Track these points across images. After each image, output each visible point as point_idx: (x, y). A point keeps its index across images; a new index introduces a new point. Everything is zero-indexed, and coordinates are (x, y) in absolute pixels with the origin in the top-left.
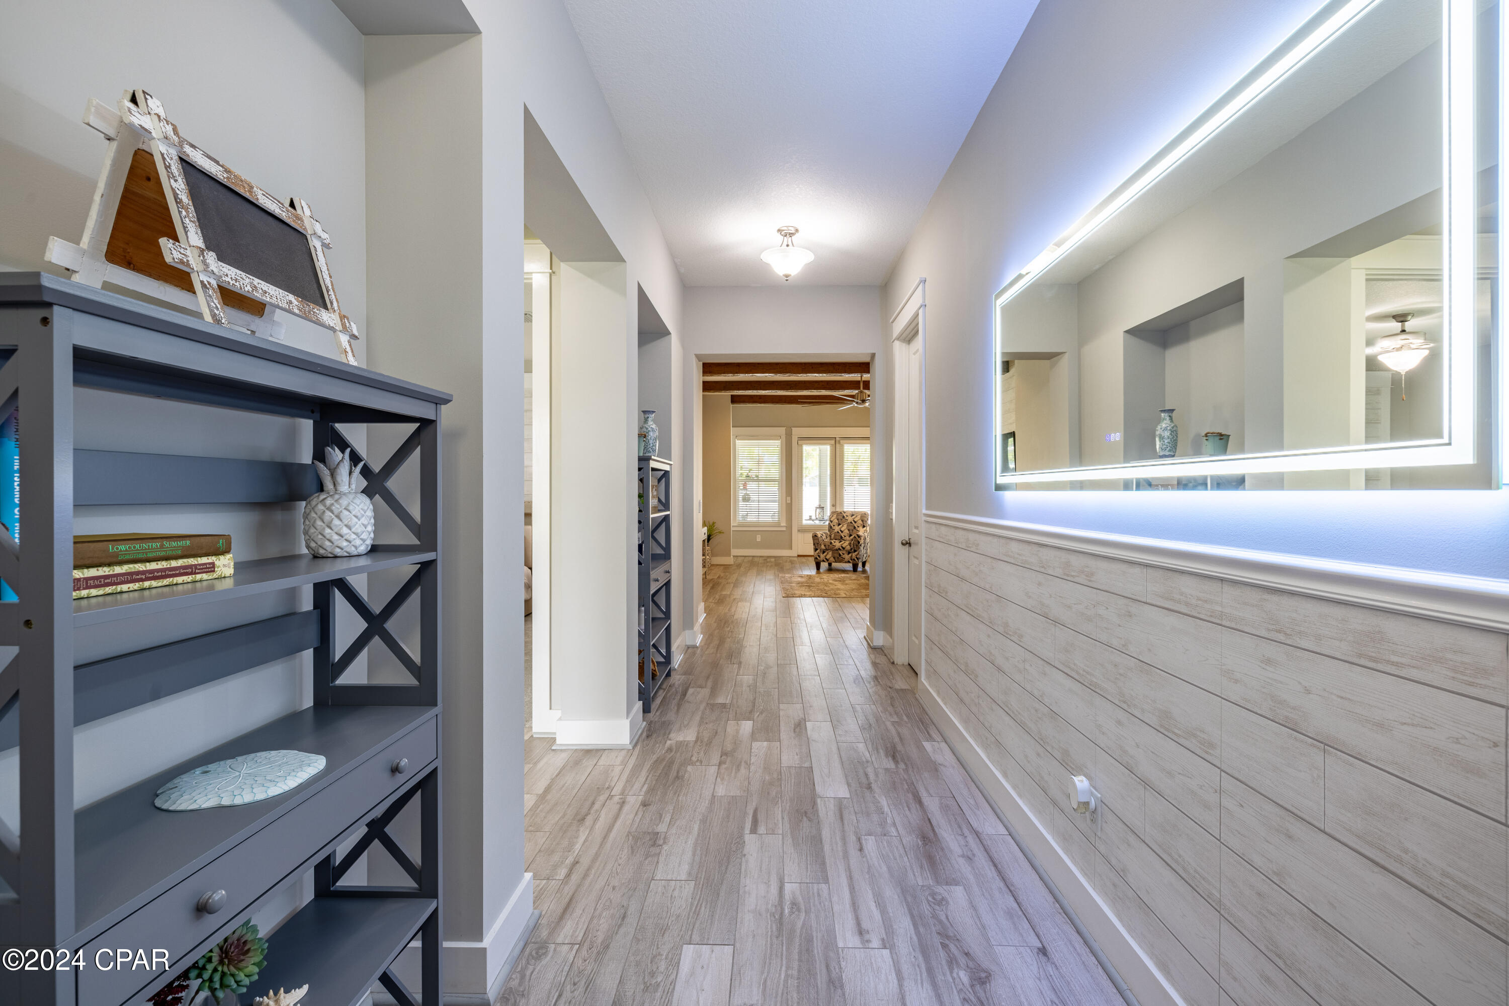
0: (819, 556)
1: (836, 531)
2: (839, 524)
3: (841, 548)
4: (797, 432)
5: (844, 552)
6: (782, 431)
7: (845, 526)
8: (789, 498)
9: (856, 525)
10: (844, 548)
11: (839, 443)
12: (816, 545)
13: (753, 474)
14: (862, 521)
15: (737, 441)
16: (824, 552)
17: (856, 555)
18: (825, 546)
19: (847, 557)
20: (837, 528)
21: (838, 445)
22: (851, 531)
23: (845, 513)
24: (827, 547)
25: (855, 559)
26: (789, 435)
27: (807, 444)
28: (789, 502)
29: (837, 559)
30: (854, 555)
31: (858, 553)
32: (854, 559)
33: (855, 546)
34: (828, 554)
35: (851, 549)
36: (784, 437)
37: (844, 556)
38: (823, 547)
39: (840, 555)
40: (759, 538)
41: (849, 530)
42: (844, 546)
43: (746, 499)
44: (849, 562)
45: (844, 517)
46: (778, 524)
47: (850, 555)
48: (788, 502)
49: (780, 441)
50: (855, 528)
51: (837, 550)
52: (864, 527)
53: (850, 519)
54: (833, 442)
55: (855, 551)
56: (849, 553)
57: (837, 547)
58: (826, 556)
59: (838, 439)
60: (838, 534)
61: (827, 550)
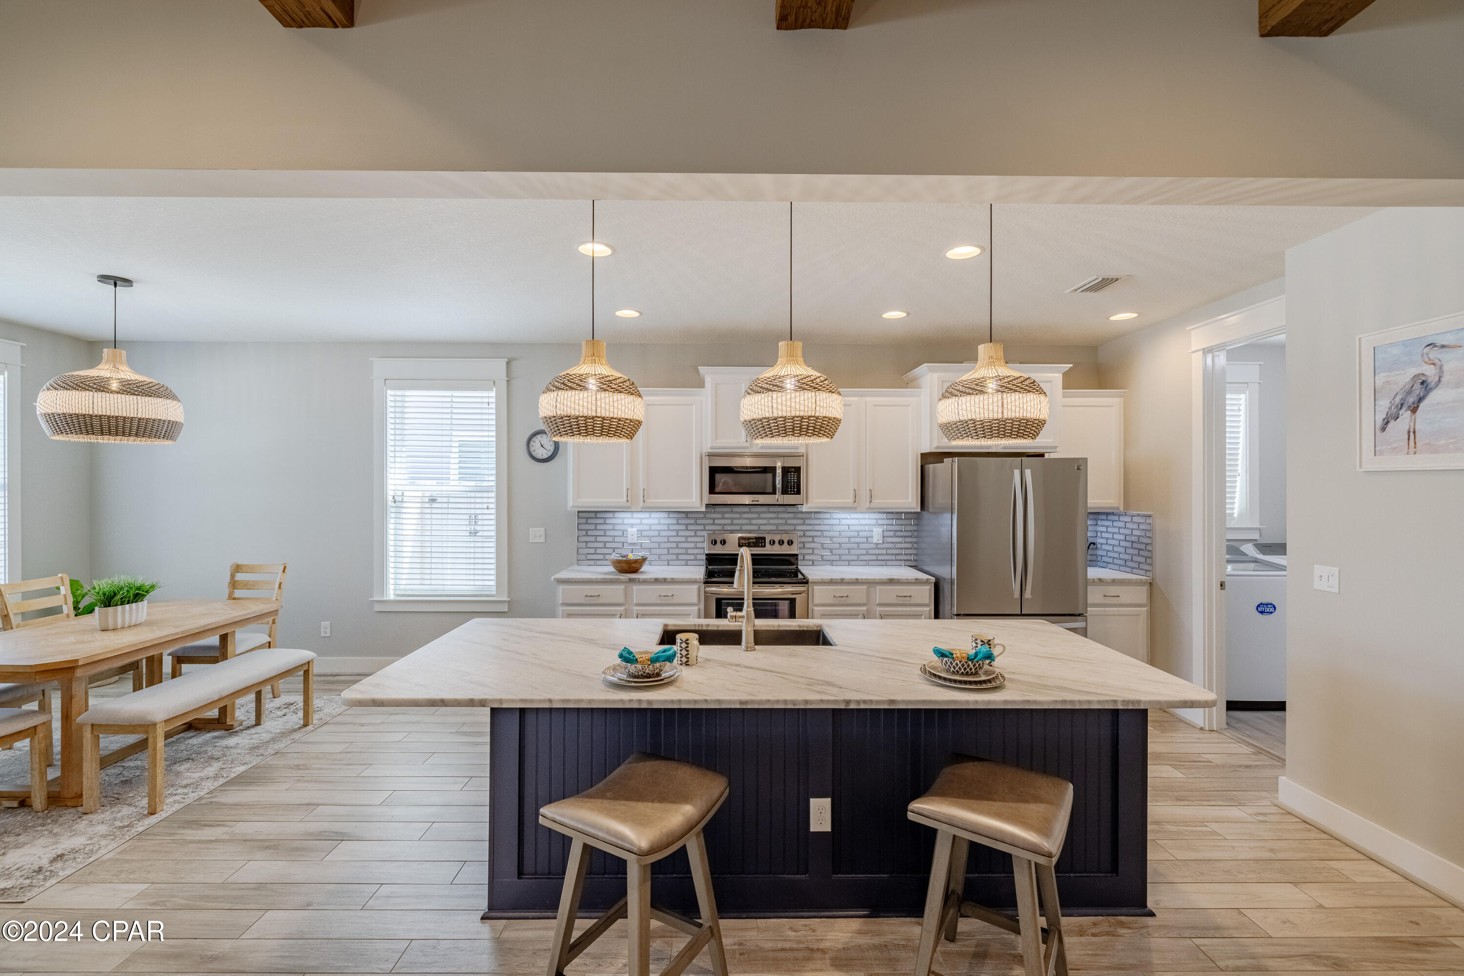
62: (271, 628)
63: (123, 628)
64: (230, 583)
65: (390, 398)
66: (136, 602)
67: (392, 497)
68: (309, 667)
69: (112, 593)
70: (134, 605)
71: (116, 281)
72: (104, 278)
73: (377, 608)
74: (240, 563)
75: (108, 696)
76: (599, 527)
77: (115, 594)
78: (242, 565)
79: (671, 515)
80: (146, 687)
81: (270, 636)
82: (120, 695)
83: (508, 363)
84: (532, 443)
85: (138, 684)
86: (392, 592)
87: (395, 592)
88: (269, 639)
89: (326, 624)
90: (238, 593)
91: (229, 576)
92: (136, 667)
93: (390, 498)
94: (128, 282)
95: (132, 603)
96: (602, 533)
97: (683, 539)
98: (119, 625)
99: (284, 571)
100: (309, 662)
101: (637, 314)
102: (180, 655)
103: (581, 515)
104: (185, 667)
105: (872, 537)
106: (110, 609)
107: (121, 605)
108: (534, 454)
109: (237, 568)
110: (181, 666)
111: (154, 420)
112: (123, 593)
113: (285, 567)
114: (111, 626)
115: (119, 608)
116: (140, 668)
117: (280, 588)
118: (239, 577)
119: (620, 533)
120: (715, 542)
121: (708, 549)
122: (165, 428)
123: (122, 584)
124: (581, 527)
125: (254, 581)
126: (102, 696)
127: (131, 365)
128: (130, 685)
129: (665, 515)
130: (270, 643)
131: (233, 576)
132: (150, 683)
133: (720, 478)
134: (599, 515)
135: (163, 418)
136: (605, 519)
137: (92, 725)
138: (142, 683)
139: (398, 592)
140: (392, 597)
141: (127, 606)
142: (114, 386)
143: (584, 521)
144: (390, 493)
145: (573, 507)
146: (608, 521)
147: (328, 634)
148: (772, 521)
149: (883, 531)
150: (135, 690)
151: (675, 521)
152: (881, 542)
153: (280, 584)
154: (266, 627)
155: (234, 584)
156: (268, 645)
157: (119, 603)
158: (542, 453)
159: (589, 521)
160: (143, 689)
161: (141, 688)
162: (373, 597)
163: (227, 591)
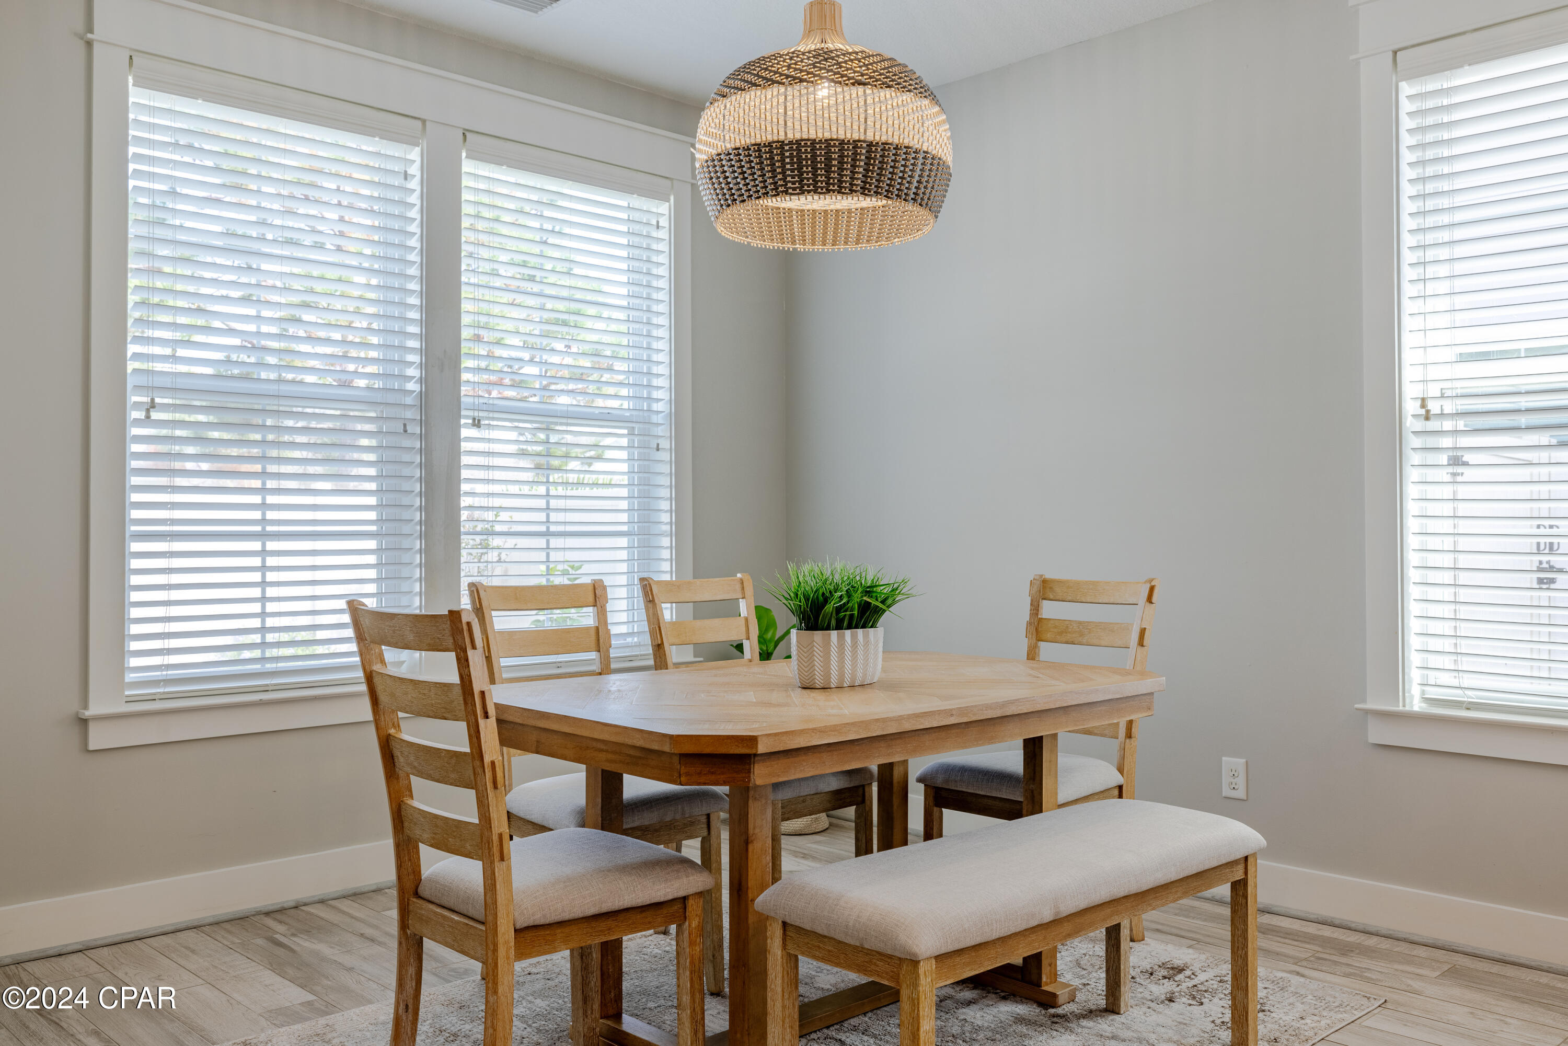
62: (1123, 749)
63: (840, 687)
64: (1029, 624)
65: (1406, 106)
66: (864, 627)
67: (1419, 403)
68: (1246, 873)
69: (821, 598)
70: (860, 632)
73: (1378, 733)
74: (1049, 575)
75: (814, 858)
77: (826, 601)
78: (1053, 581)
80: (879, 850)
81: (1121, 770)
82: (832, 859)
85: (864, 841)
86: (1415, 691)
87: (1423, 692)
88: (1118, 779)
89: (1233, 764)
90: (1047, 650)
91: (1028, 607)
92: (860, 799)
93: (1411, 407)
95: (856, 627)
98: (834, 682)
99: (1150, 599)
100: (1246, 858)
102: (939, 782)
104: (951, 818)
106: (818, 635)
107: (836, 629)
109: (1044, 589)
110: (941, 813)
111: (896, 148)
112: (841, 597)
113: (1152, 589)
114: (819, 682)
115: (834, 634)
116: (867, 802)
117: (1141, 643)
118: (1050, 610)
122: (920, 167)
123: (837, 578)
125: (1080, 623)
126: (805, 856)
128: (848, 842)
130: (1120, 788)
131: (1035, 608)
132: (887, 844)
135: (915, 144)
137: (784, 924)
138: (872, 840)
139: (1433, 693)
140: (1417, 705)
141: (848, 633)
144: (1411, 392)
147: (1241, 793)
150: (858, 854)
153: (1143, 632)
154: (1114, 745)
155: (1038, 628)
156: (1116, 792)
157: (833, 622)
160: (872, 852)
161: (869, 851)
162: (1364, 701)
163: (1023, 645)
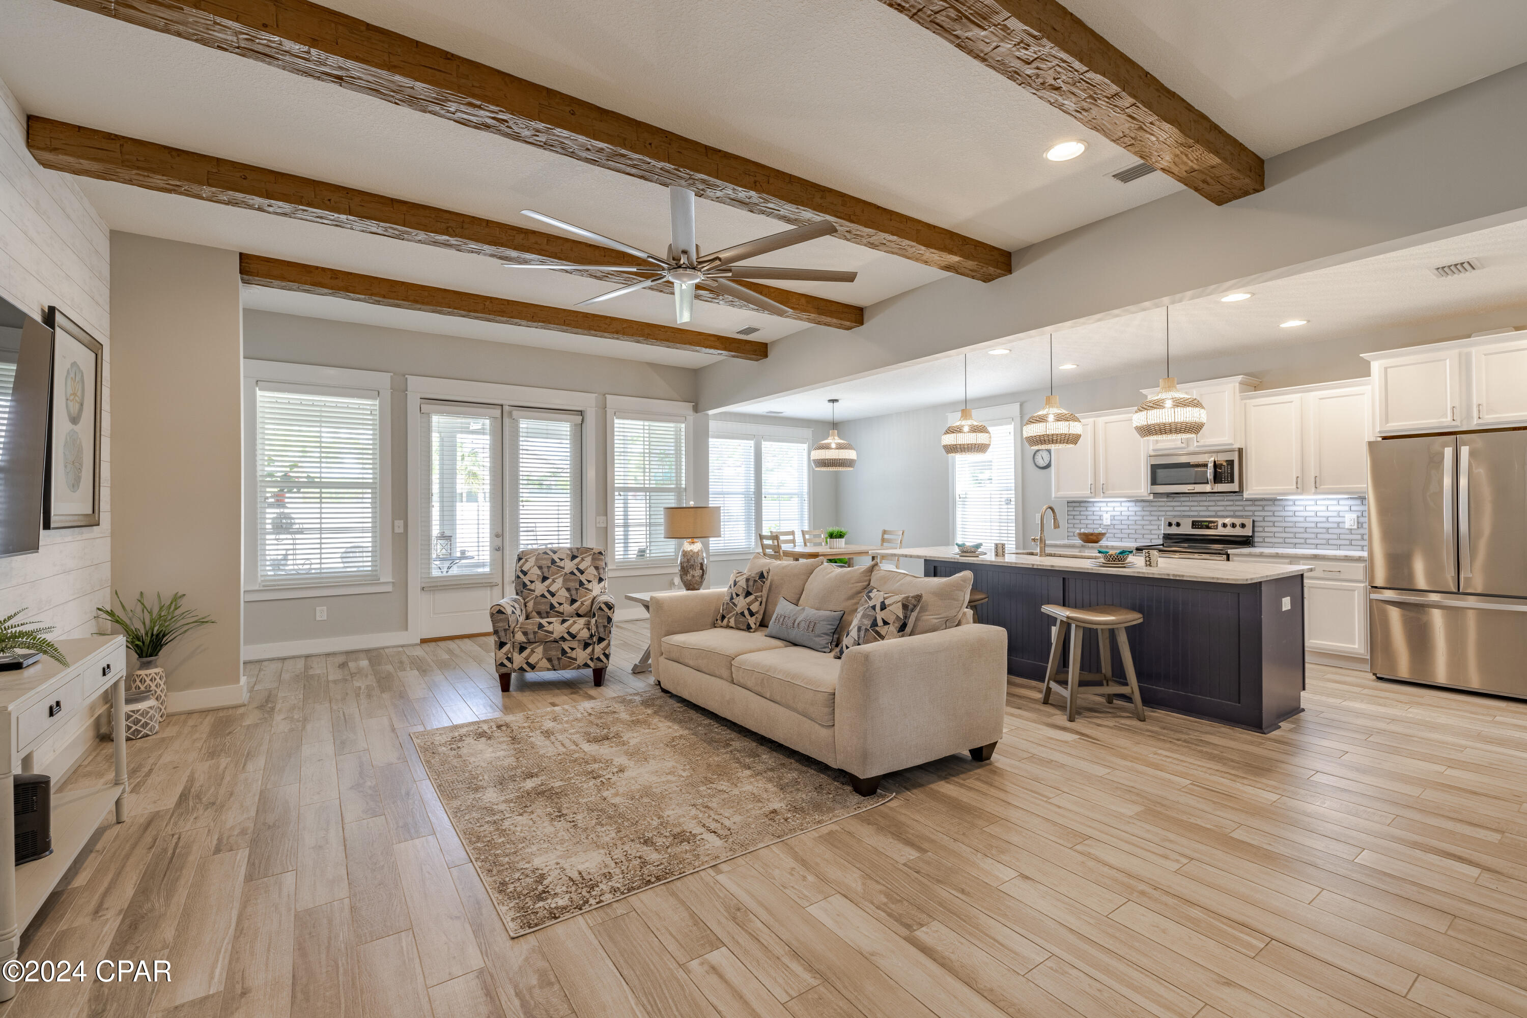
0: (509, 659)
1: (538, 593)
2: (545, 579)
3: (566, 636)
4: (418, 386)
5: (574, 644)
6: (385, 380)
7: (559, 582)
8: (399, 523)
9: (583, 578)
10: (573, 636)
11: (510, 413)
12: (502, 634)
13: (299, 474)
14: (597, 568)
15: (259, 393)
16: (522, 649)
17: (604, 649)
18: (525, 634)
19: (582, 655)
20: (540, 588)
21: (506, 420)
22: (574, 592)
23: (555, 552)
24: (531, 636)
25: (602, 657)
26: (399, 394)
27: (441, 413)
28: (399, 529)
29: (556, 662)
30: (598, 649)
31: (609, 644)
32: (599, 659)
33: (601, 630)
34: (533, 652)
35: (592, 636)
36: (387, 394)
37: (573, 654)
38: (520, 637)
39: (564, 652)
40: (321, 613)
41: (568, 590)
42: (573, 630)
43: (283, 526)
44: (586, 665)
45: (553, 562)
46: (372, 578)
47: (590, 649)
48: (397, 530)
49: (377, 402)
50: (581, 584)
51: (556, 641)
52: (601, 580)
53: (569, 566)
54: (498, 412)
55: (601, 640)
56: (586, 645)
57: (556, 635)
58: (527, 658)
59: (506, 408)
60: (544, 600)
61: (530, 642)
64: (881, 537)
69: (835, 534)
71: (833, 401)
72: (830, 401)
74: (887, 529)
76: (1082, 513)
79: (1138, 504)
83: (1021, 405)
84: (1036, 457)
91: (881, 535)
93: (958, 496)
94: (836, 401)
96: (1085, 517)
97: (1147, 523)
99: (903, 534)
101: (1075, 366)
103: (1069, 504)
105: (1344, 522)
106: (833, 539)
108: (1038, 464)
109: (885, 532)
111: (845, 459)
112: (839, 534)
113: (903, 532)
115: (836, 539)
118: (886, 536)
119: (1098, 518)
120: (1170, 524)
121: (1164, 529)
122: (850, 462)
124: (1070, 513)
127: (840, 437)
129: (1132, 504)
133: (1161, 473)
134: (1082, 504)
136: (1087, 507)
142: (833, 446)
143: (1071, 509)
144: (958, 493)
145: (1055, 498)
146: (1089, 509)
148: (1228, 508)
149: (1358, 517)
151: (1140, 509)
152: (1355, 527)
155: (883, 540)
157: (836, 537)
158: (1042, 463)
159: (1075, 509)
163: (879, 541)
